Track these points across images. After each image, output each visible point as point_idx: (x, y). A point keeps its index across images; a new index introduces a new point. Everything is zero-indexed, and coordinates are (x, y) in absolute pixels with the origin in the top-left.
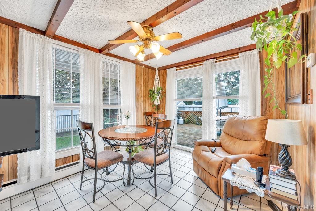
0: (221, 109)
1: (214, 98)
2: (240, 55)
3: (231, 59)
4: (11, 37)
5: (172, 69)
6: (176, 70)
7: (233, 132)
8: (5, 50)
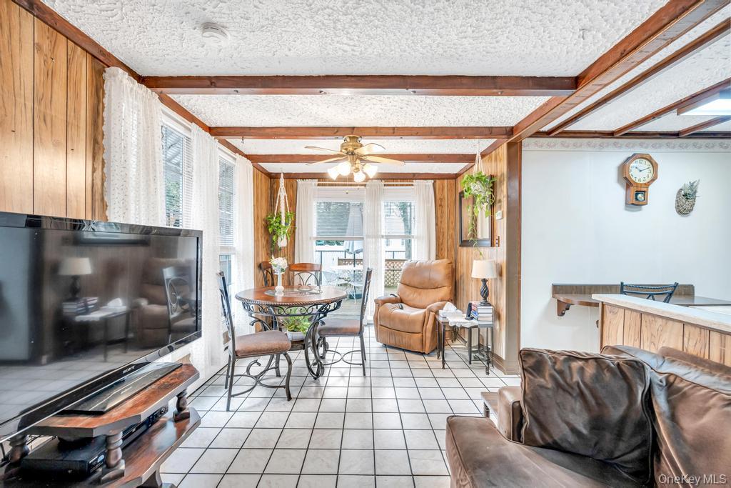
0: (356, 254)
1: (382, 237)
2: (415, 182)
3: (403, 185)
4: (91, 81)
5: (309, 181)
6: (319, 185)
7: (416, 281)
8: (80, 111)
